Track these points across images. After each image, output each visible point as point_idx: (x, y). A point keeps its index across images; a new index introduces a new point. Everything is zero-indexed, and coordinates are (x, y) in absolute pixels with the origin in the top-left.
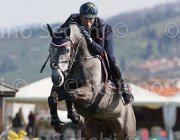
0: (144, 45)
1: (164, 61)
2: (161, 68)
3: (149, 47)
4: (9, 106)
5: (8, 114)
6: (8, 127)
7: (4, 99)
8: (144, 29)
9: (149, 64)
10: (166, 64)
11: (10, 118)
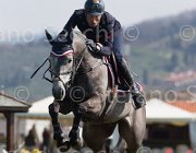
0: (169, 56)
1: (190, 73)
2: (187, 81)
3: (174, 58)
4: (21, 122)
5: (21, 131)
6: (20, 146)
7: (16, 114)
8: (168, 38)
9: (173, 76)
10: (192, 76)
11: (22, 135)
